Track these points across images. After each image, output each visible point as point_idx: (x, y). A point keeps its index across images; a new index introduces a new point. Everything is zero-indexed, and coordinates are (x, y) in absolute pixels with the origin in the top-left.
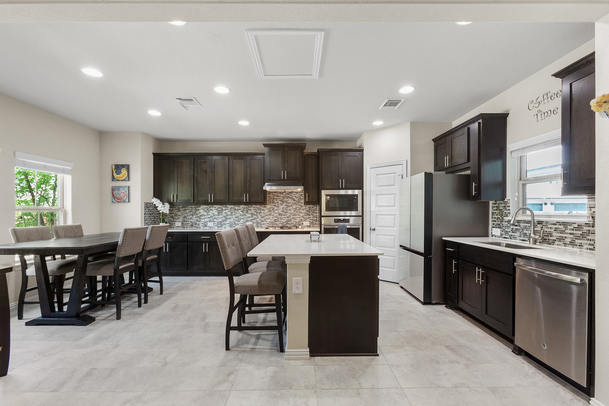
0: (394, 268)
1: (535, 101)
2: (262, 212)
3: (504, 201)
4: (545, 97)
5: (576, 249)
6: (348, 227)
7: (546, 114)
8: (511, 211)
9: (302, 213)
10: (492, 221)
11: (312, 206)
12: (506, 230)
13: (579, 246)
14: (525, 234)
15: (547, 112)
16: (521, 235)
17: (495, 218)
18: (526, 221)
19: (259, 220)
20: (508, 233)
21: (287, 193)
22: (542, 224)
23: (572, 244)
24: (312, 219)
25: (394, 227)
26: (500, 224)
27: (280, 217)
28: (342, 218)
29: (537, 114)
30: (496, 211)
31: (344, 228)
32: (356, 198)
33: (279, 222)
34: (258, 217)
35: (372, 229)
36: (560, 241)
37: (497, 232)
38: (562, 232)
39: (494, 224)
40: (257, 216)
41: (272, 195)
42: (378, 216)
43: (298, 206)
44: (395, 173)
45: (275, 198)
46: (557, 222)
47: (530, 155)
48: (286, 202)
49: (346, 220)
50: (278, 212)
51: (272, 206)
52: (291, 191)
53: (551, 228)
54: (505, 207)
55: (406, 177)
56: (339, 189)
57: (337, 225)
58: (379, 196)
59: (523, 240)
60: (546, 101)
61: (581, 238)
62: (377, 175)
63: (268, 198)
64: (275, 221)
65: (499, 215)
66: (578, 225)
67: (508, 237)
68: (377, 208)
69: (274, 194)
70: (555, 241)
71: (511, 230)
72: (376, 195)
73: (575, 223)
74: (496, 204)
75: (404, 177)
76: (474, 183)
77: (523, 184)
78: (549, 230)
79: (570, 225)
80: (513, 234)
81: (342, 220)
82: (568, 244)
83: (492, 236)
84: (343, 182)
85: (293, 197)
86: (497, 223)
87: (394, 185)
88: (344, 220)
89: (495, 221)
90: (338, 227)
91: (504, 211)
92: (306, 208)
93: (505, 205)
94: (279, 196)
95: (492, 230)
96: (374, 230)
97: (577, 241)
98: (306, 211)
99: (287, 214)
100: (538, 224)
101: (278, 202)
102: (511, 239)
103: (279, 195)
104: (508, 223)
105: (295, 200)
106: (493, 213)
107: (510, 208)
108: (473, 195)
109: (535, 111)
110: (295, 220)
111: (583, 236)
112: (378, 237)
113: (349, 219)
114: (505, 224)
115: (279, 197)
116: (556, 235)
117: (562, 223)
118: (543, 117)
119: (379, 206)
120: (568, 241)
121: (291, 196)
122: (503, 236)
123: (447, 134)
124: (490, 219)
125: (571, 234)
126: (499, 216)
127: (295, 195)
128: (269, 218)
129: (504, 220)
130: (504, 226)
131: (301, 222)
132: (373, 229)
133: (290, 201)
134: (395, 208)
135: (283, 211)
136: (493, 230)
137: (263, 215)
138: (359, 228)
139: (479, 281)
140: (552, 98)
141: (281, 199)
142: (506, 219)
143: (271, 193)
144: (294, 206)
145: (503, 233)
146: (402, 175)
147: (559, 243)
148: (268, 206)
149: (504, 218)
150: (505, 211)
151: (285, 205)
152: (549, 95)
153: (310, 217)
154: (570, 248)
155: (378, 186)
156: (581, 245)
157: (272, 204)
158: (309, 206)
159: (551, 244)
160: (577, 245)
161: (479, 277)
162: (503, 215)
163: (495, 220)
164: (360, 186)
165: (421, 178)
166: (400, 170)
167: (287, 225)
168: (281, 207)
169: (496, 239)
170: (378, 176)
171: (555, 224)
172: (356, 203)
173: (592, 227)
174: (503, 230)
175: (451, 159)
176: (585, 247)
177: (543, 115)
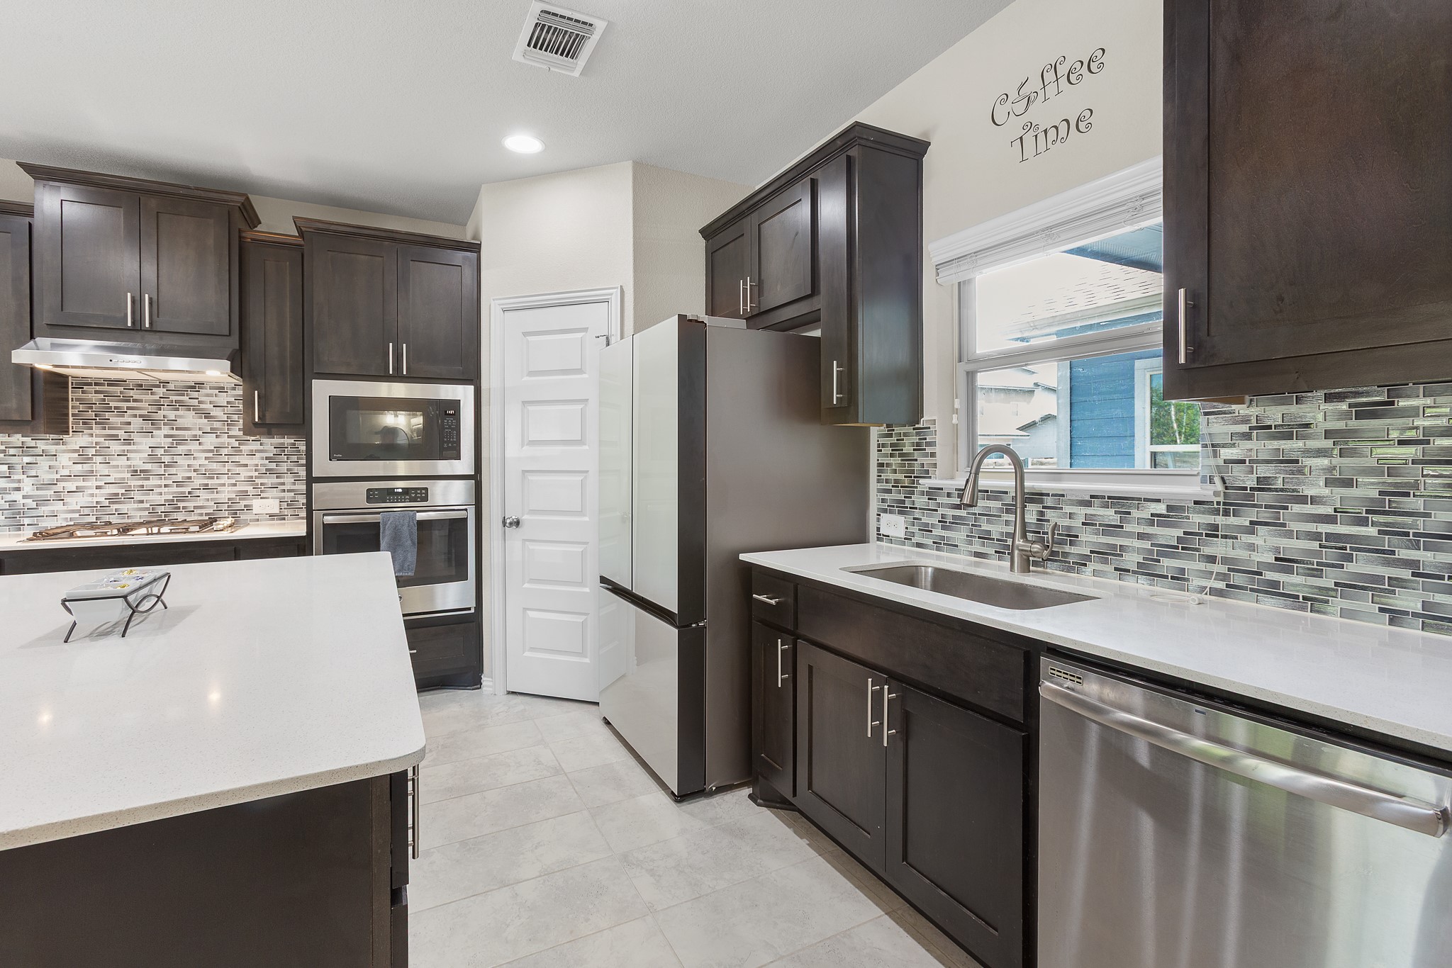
0: (582, 654)
1: (1013, 96)
2: (44, 463)
3: (917, 426)
4: (1050, 76)
5: (1163, 591)
6: (421, 516)
7: (1052, 133)
8: (938, 459)
9: (246, 466)
10: (880, 491)
11: (292, 441)
12: (925, 520)
13: (1173, 578)
14: (985, 537)
15: (1056, 127)
16: (971, 537)
17: (887, 481)
18: (987, 491)
19: (24, 497)
20: (931, 531)
21: (171, 386)
22: (1041, 502)
23: (1147, 570)
24: (289, 491)
25: (581, 513)
26: (903, 502)
27: (140, 483)
28: (400, 485)
29: (1021, 138)
30: (892, 460)
31: (406, 522)
32: (451, 412)
33: (136, 506)
34: (16, 485)
35: (508, 521)
36: (1105, 562)
37: (894, 525)
38: (1112, 530)
39: (883, 501)
40: (14, 481)
41: (96, 392)
42: (530, 478)
43: (224, 439)
44: (585, 330)
45: (112, 404)
46: (1092, 497)
47: (985, 278)
48: (170, 423)
49: (416, 493)
50: (129, 463)
51: (95, 439)
52: (192, 378)
53: (1071, 516)
54: (918, 444)
55: (619, 339)
56: (386, 378)
57: (379, 513)
58: (531, 408)
59: (977, 555)
60: (1052, 89)
61: (1180, 551)
62: (525, 334)
63: (73, 407)
64: (113, 499)
65: (901, 472)
66: (1169, 508)
67: (929, 542)
68: (525, 448)
69: (106, 388)
70: (1088, 558)
71: (939, 521)
72: (524, 403)
73: (1159, 501)
74: (891, 436)
75: (613, 340)
76: (835, 362)
77: (968, 373)
78: (1065, 522)
79: (1140, 506)
80: (944, 533)
81: (400, 490)
82: (1134, 572)
83: (878, 539)
84: (398, 353)
85: (202, 406)
86: (894, 496)
87: (580, 371)
88: (406, 491)
89: (889, 491)
90: (383, 518)
91: (916, 460)
92: (261, 448)
93: (920, 439)
94: (135, 401)
95: (878, 520)
96: (517, 523)
97: (1166, 562)
98: (262, 458)
99: (173, 471)
101: (129, 423)
102: (938, 549)
103: (135, 394)
104: (929, 499)
105: (211, 417)
106: (881, 465)
107: (937, 449)
108: (835, 403)
109: (1014, 127)
110: (215, 496)
111: (1185, 545)
112: (531, 547)
113: (426, 489)
114: (920, 501)
115: (132, 404)
116: (1089, 540)
117: (1109, 498)
118: (1042, 146)
119: (532, 443)
120: (1131, 560)
121: (195, 402)
122: (915, 540)
123: (744, 207)
124: (874, 485)
125: (1141, 536)
126: (900, 476)
127: (214, 399)
128: (79, 490)
129: (917, 487)
130: (916, 508)
131: (243, 503)
132: (511, 524)
133: (188, 419)
134: (587, 447)
135: (153, 458)
136: (882, 520)
137: (46, 476)
138: (464, 521)
139: (878, 731)
140: (1073, 78)
141: (145, 412)
142: (925, 483)
143: (90, 384)
144: (210, 441)
145: (915, 529)
146: (607, 338)
147: (1099, 567)
148: (75, 441)
149: (921, 481)
150: (921, 460)
151: (166, 436)
152: (1063, 70)
153: (281, 480)
154: (1140, 585)
155: (531, 374)
156: (1179, 578)
157: (98, 432)
158: (277, 440)
159: (1070, 570)
160: (1166, 577)
161: (877, 715)
162: (913, 472)
163: (889, 486)
164: (471, 374)
165: (666, 334)
166: (599, 318)
167: (174, 516)
168: (144, 443)
169: (891, 548)
170: (530, 338)
171: (1087, 504)
172: (453, 429)
173: (1223, 516)
174: (914, 519)
175: (759, 288)
176: (1196, 582)
177: (1041, 136)
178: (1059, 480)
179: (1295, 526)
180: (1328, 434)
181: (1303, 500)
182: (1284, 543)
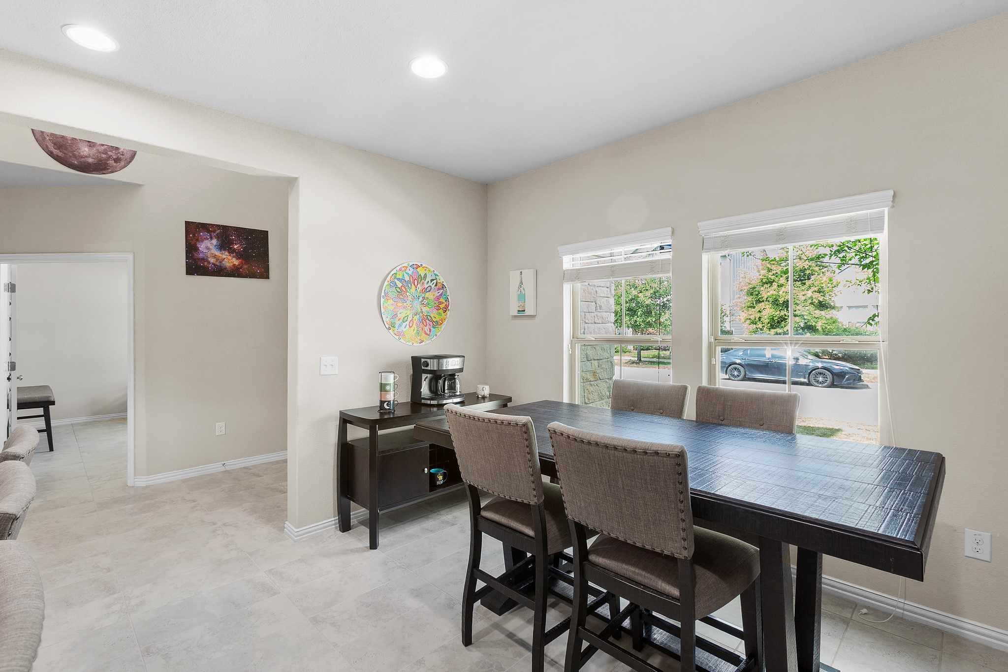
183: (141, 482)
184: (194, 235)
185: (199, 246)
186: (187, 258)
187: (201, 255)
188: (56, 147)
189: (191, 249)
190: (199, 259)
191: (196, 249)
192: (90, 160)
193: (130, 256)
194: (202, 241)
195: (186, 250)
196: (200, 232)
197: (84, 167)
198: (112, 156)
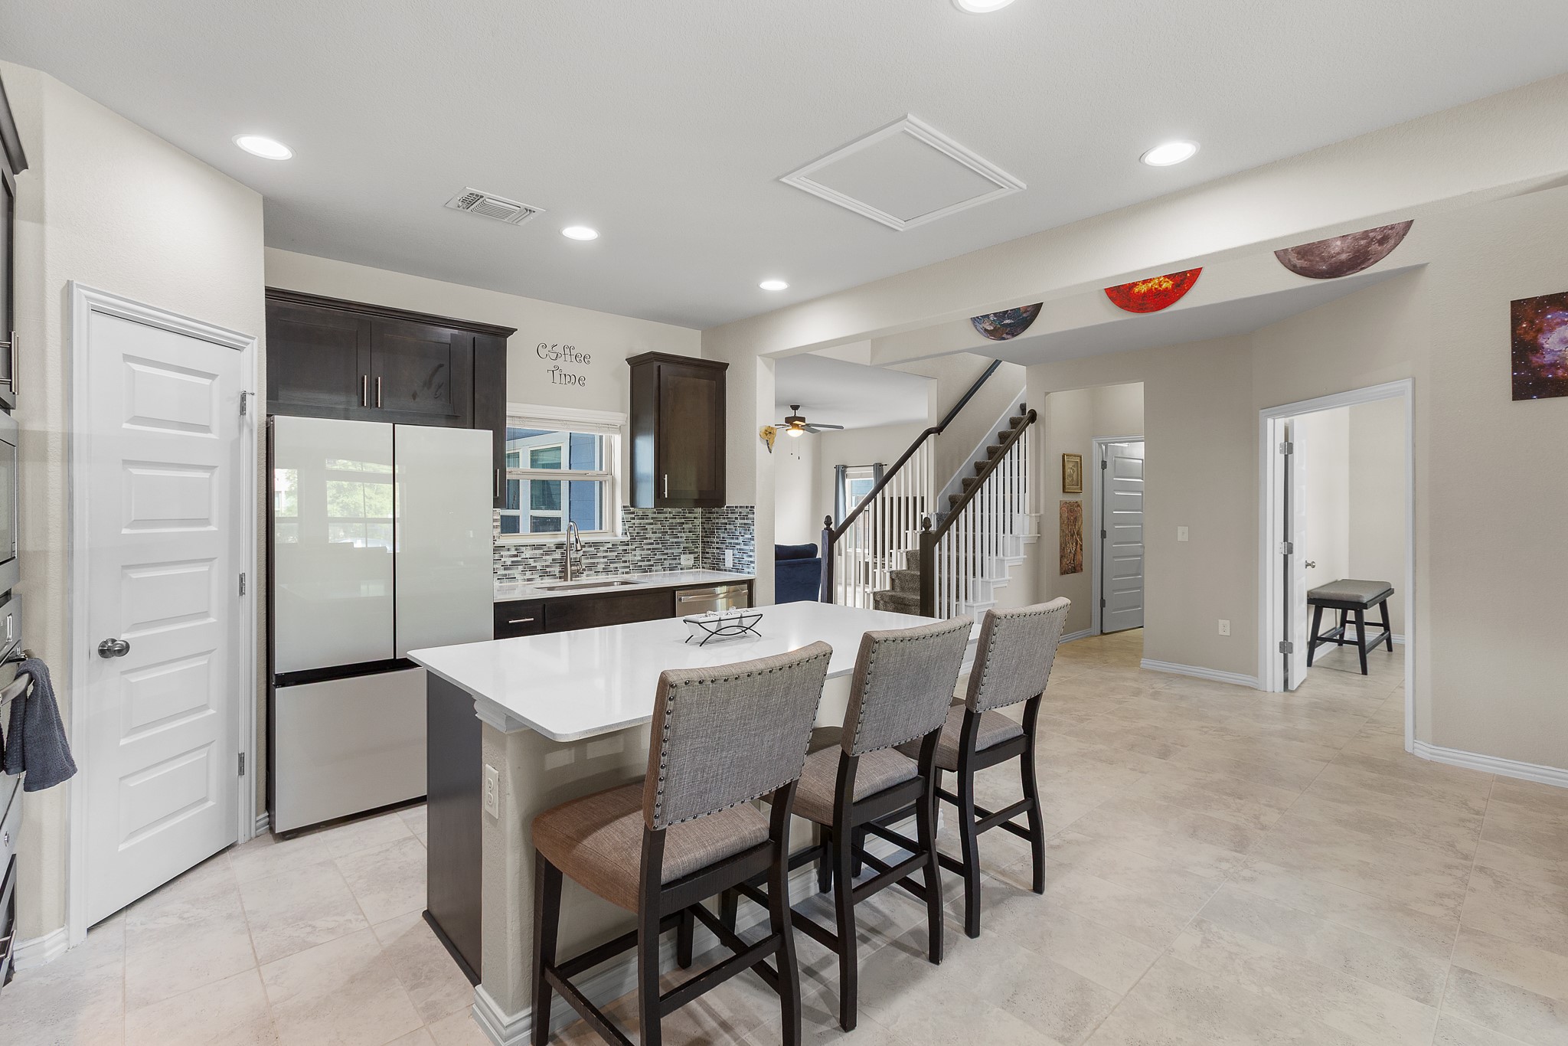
1: (549, 348)
4: (567, 351)
38: (593, 556)
59: (529, 580)
60: (568, 358)
66: (613, 545)
70: (584, 570)
79: (603, 546)
80: (507, 572)
100: (557, 548)
109: (551, 365)
112: (133, 681)
120: (600, 567)
125: (604, 557)
140: (577, 359)
152: (574, 352)
155: (136, 420)
176: (621, 570)
177: (563, 376)
178: (557, 538)
179: (645, 547)
180: (652, 518)
181: (647, 538)
182: (643, 553)
183: (1424, 750)
184: (1531, 322)
185: (1543, 342)
186: (1514, 369)
187: (1548, 359)
188: (1300, 257)
189: (1524, 349)
190: (1542, 366)
191: (1537, 348)
192: (1344, 257)
193: (1408, 384)
194: (1551, 330)
195: (1513, 354)
196: (1545, 314)
197: (1337, 270)
198: (1374, 237)
